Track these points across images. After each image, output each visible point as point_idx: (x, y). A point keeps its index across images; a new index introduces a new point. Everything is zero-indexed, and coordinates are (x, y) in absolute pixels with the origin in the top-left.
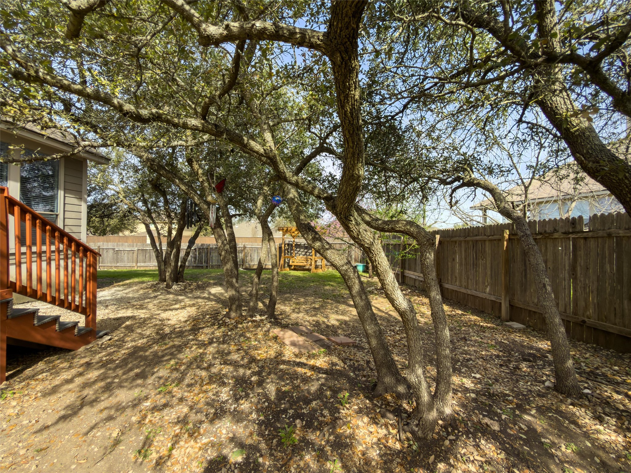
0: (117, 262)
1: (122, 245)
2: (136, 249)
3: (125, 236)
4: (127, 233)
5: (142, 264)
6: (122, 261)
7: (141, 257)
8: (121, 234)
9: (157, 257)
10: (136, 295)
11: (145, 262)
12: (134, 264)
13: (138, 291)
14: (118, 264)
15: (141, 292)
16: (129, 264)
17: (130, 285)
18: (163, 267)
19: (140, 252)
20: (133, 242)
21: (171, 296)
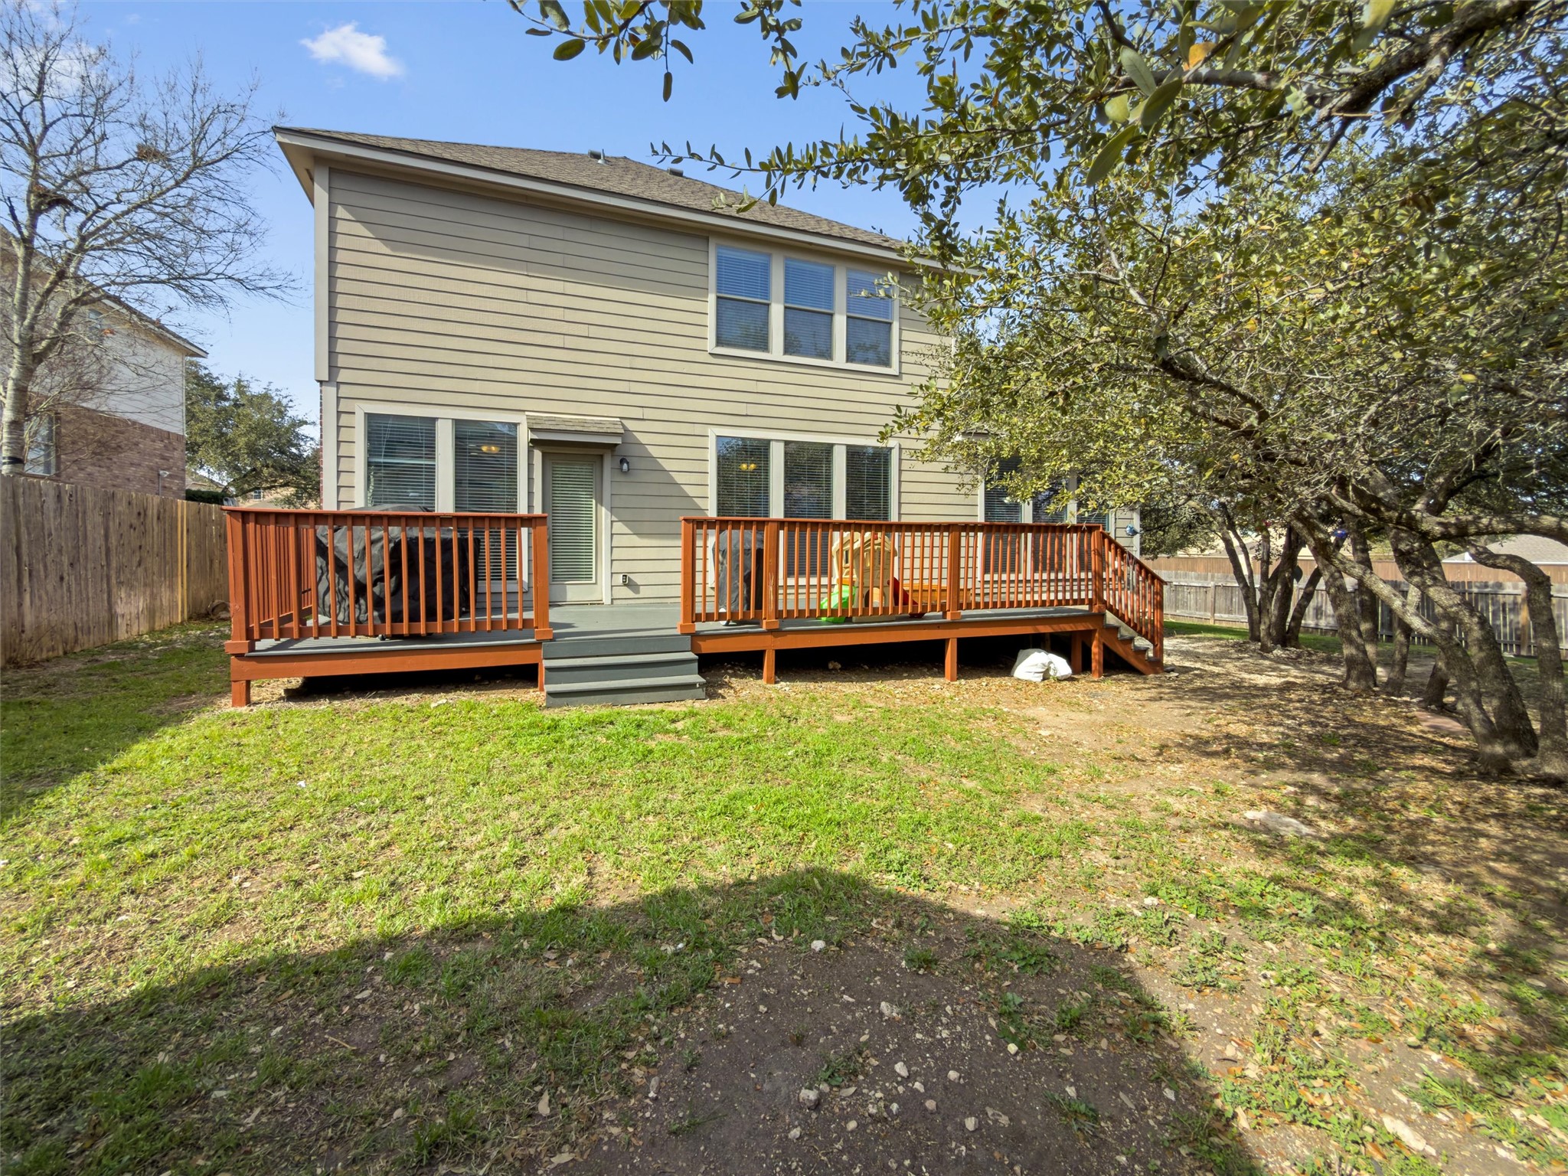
0: (1177, 608)
1: (1186, 575)
2: (1212, 584)
3: (1190, 559)
4: (1193, 551)
5: (1225, 616)
6: (1185, 606)
7: (1221, 602)
8: (1180, 553)
9: (1246, 598)
10: (1209, 652)
11: (1230, 612)
12: (1209, 614)
13: (1211, 647)
14: (1178, 612)
15: (1217, 649)
16: (1198, 614)
17: (1199, 640)
18: (1256, 616)
19: (1219, 590)
20: (1207, 571)
21: (1267, 663)
